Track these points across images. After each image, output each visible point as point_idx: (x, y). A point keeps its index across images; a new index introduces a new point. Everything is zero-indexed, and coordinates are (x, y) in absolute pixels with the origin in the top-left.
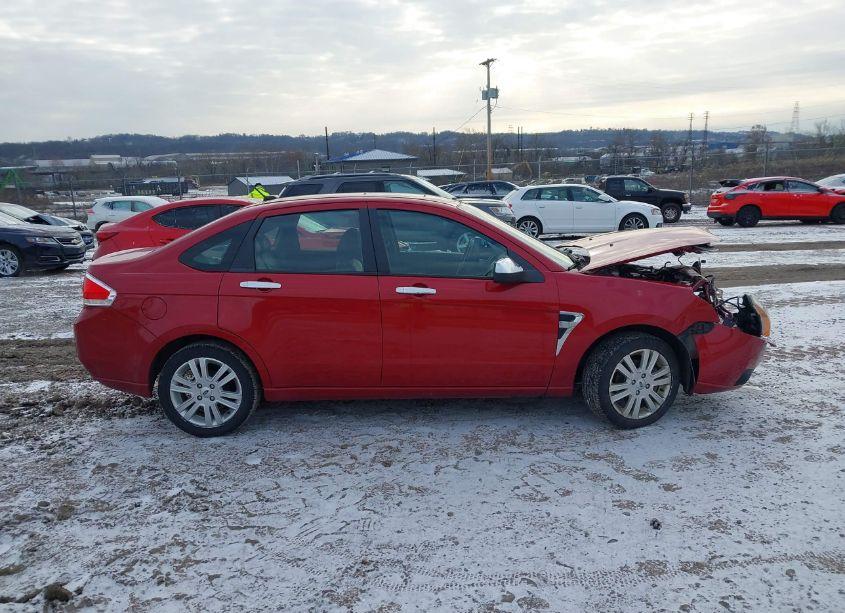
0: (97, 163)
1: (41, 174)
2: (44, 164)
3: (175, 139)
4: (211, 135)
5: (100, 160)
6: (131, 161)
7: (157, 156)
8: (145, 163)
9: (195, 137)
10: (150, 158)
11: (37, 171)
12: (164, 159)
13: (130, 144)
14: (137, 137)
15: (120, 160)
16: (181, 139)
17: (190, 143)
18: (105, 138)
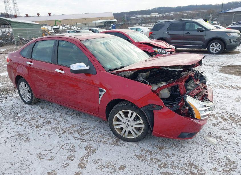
0: (152, 16)
1: (138, 19)
2: (139, 16)
3: (175, 8)
4: (186, 6)
5: (153, 15)
6: (161, 15)
7: (168, 13)
8: (165, 15)
9: (181, 7)
10: (166, 14)
11: (137, 18)
12: (170, 14)
13: (162, 10)
14: (164, 8)
15: (158, 15)
16: (176, 7)
17: (179, 9)
18: (155, 9)
